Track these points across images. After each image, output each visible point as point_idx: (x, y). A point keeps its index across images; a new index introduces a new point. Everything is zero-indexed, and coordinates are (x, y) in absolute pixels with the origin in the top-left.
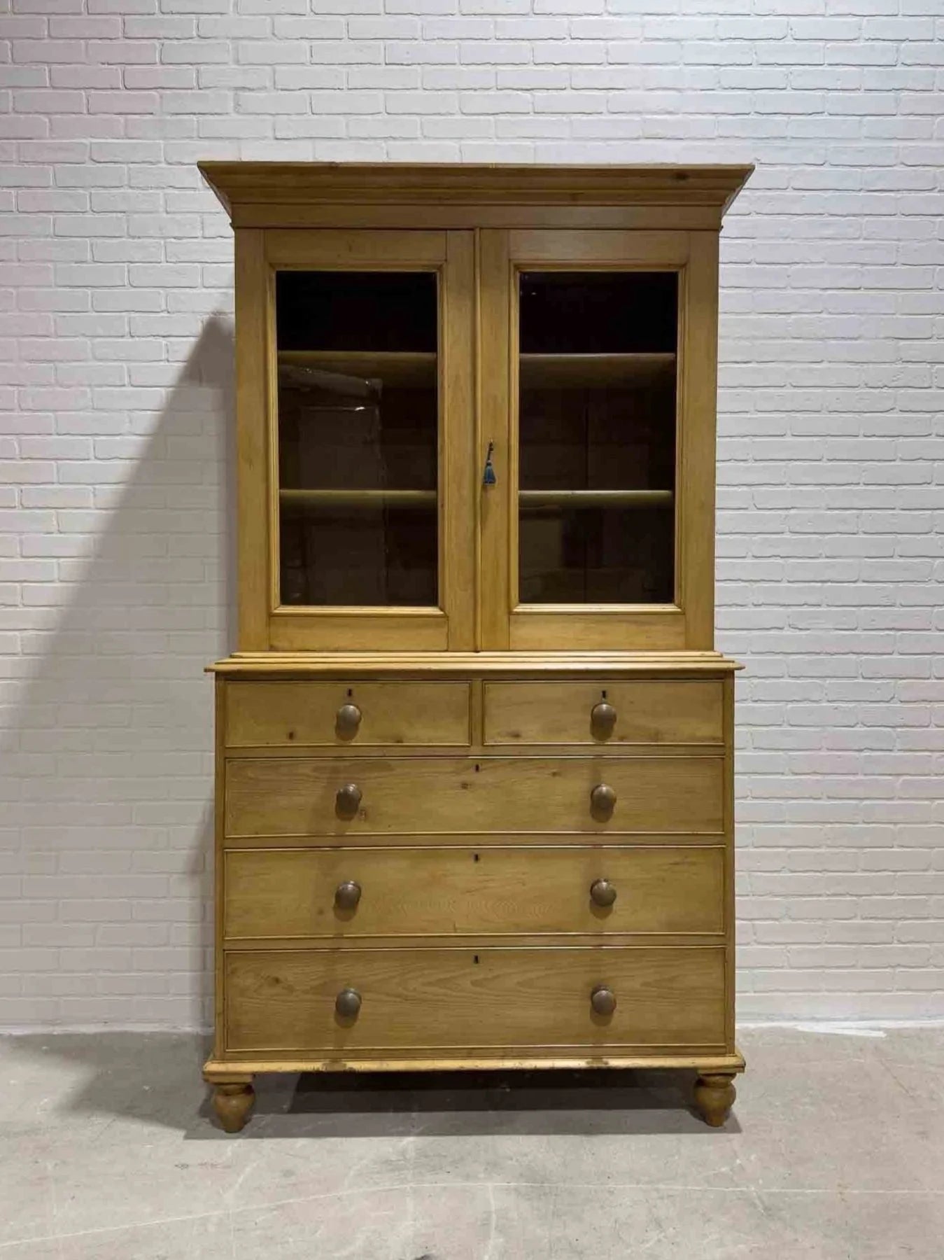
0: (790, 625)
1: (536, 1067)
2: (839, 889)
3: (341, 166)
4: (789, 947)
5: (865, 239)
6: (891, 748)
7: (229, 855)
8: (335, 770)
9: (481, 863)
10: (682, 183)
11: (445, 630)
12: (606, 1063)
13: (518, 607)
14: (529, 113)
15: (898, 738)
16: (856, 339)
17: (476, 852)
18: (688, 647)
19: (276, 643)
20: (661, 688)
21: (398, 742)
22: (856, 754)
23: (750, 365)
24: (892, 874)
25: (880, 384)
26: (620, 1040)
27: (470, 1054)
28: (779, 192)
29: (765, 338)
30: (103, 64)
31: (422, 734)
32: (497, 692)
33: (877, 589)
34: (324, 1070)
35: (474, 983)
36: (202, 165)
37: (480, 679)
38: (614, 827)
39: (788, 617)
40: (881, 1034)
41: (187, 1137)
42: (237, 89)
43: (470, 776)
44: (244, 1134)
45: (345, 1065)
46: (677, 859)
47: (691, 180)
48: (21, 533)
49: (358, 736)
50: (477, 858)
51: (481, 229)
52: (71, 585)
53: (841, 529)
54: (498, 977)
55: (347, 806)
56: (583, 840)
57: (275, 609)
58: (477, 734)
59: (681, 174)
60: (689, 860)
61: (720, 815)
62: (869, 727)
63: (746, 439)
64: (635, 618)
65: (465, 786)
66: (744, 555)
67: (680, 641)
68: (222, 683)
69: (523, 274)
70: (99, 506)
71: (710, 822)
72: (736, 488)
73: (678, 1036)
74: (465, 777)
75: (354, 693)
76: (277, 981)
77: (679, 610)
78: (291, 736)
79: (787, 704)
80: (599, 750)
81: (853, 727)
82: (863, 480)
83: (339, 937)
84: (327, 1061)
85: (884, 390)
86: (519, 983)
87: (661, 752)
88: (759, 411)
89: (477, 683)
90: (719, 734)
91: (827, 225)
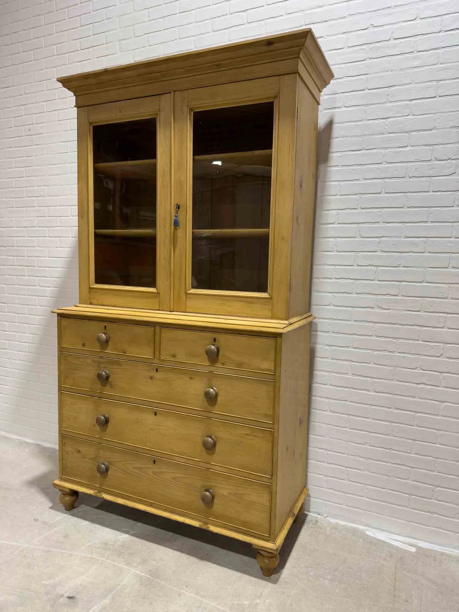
0: (378, 306)
1: (176, 520)
2: (398, 461)
3: (110, 69)
4: (368, 487)
5: (441, 64)
6: (438, 385)
7: (63, 394)
8: (100, 363)
9: (158, 417)
10: (272, 47)
11: (158, 300)
12: (208, 528)
13: (191, 290)
14: (245, 24)
15: (444, 379)
16: (431, 130)
17: (156, 411)
18: (272, 318)
19: (93, 301)
20: (243, 339)
21: (125, 353)
22: (415, 385)
23: (361, 152)
24: (435, 459)
25: (446, 158)
26: (217, 518)
27: (151, 505)
28: (385, 43)
29: (369, 135)
30: (74, 40)
31: (134, 351)
32: (167, 334)
33: (435, 287)
34: (93, 495)
35: (153, 472)
36: (59, 79)
37: (159, 326)
38: (217, 410)
39: (377, 301)
40: (413, 550)
41: (51, 508)
42: (120, 40)
43: (153, 373)
44: (69, 513)
45: (102, 495)
46: (249, 432)
47: (276, 45)
48: (48, 247)
49: (109, 348)
50: (156, 414)
51: (175, 91)
52: (64, 269)
53: (414, 249)
54: (163, 472)
55: (105, 380)
56: (202, 413)
57: (92, 286)
58: (157, 353)
59: (270, 42)
60: (254, 434)
61: (270, 413)
62: (424, 370)
63: (357, 196)
64: (245, 299)
65: (151, 378)
66: (352, 264)
67: (269, 314)
68: (59, 318)
69: (195, 113)
70: (72, 236)
71: (266, 415)
72: (349, 225)
73: (245, 524)
74: (151, 374)
75: (107, 327)
76: (79, 452)
77: (269, 296)
78: (84, 345)
79: (374, 352)
80: (212, 369)
81: (413, 369)
82: (431, 219)
83: (100, 438)
84: (96, 491)
85: (448, 161)
86: (172, 478)
87: (241, 374)
88: (366, 179)
89: (158, 328)
90: (272, 368)
91: (414, 58)
